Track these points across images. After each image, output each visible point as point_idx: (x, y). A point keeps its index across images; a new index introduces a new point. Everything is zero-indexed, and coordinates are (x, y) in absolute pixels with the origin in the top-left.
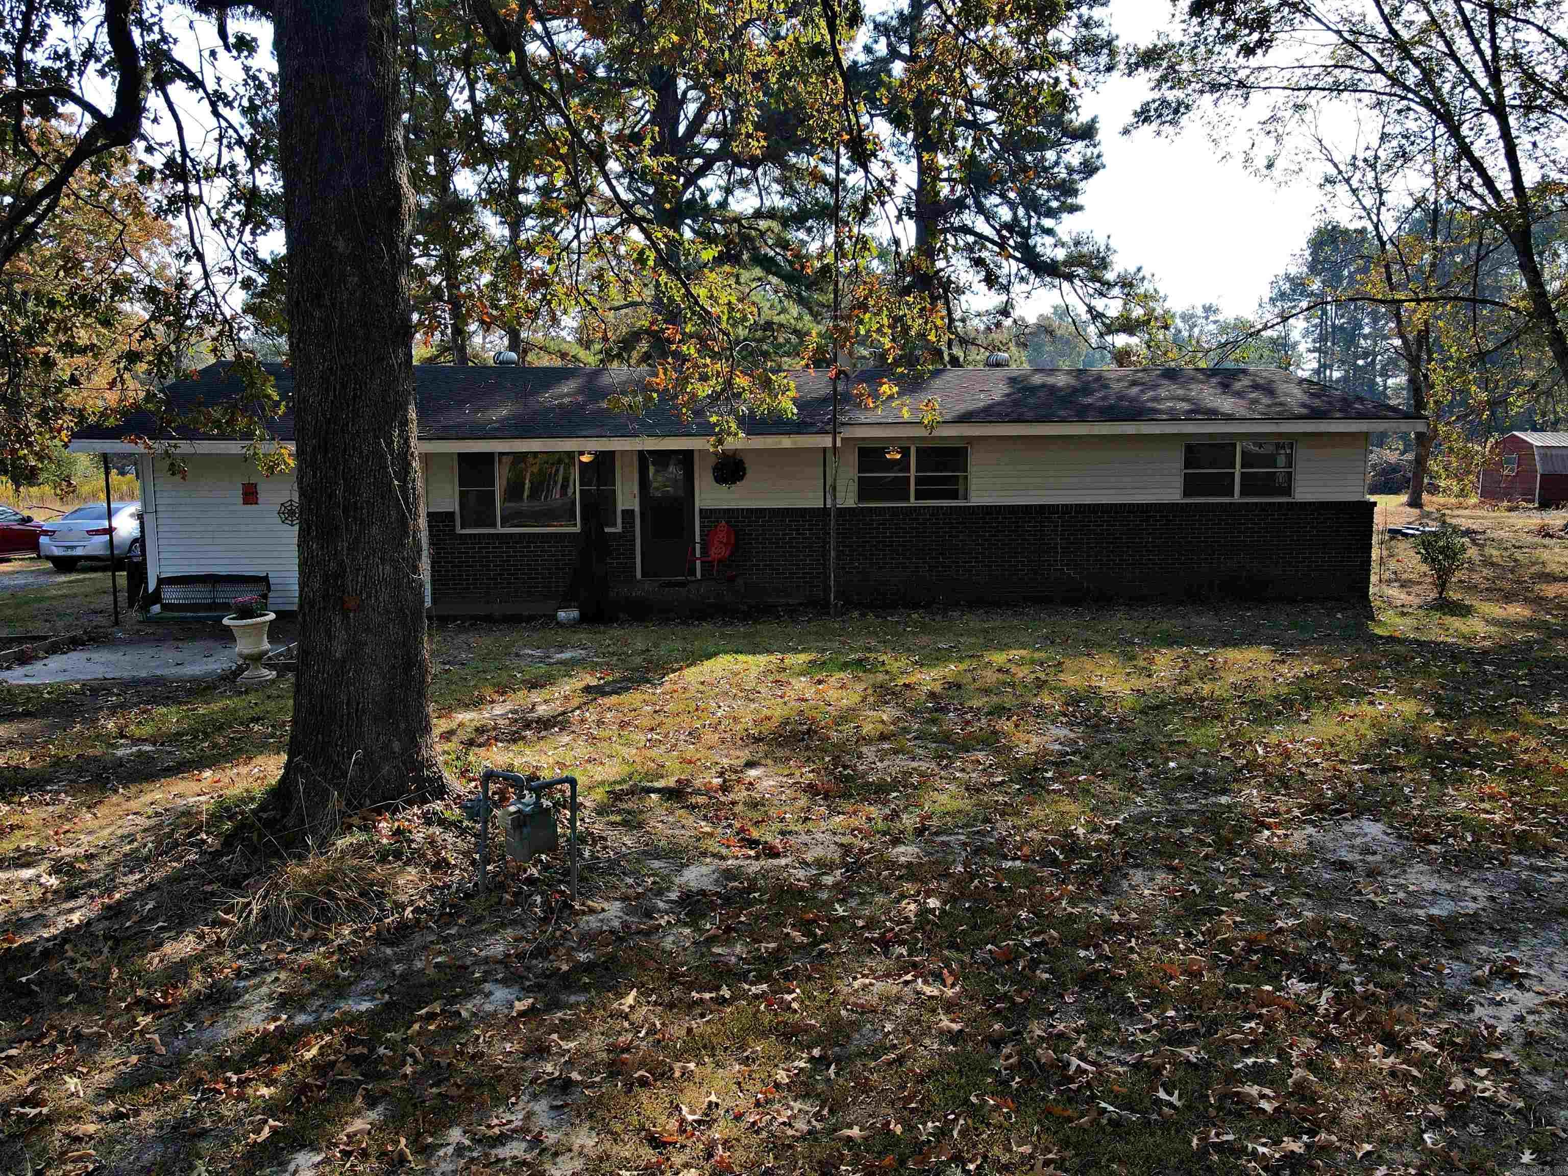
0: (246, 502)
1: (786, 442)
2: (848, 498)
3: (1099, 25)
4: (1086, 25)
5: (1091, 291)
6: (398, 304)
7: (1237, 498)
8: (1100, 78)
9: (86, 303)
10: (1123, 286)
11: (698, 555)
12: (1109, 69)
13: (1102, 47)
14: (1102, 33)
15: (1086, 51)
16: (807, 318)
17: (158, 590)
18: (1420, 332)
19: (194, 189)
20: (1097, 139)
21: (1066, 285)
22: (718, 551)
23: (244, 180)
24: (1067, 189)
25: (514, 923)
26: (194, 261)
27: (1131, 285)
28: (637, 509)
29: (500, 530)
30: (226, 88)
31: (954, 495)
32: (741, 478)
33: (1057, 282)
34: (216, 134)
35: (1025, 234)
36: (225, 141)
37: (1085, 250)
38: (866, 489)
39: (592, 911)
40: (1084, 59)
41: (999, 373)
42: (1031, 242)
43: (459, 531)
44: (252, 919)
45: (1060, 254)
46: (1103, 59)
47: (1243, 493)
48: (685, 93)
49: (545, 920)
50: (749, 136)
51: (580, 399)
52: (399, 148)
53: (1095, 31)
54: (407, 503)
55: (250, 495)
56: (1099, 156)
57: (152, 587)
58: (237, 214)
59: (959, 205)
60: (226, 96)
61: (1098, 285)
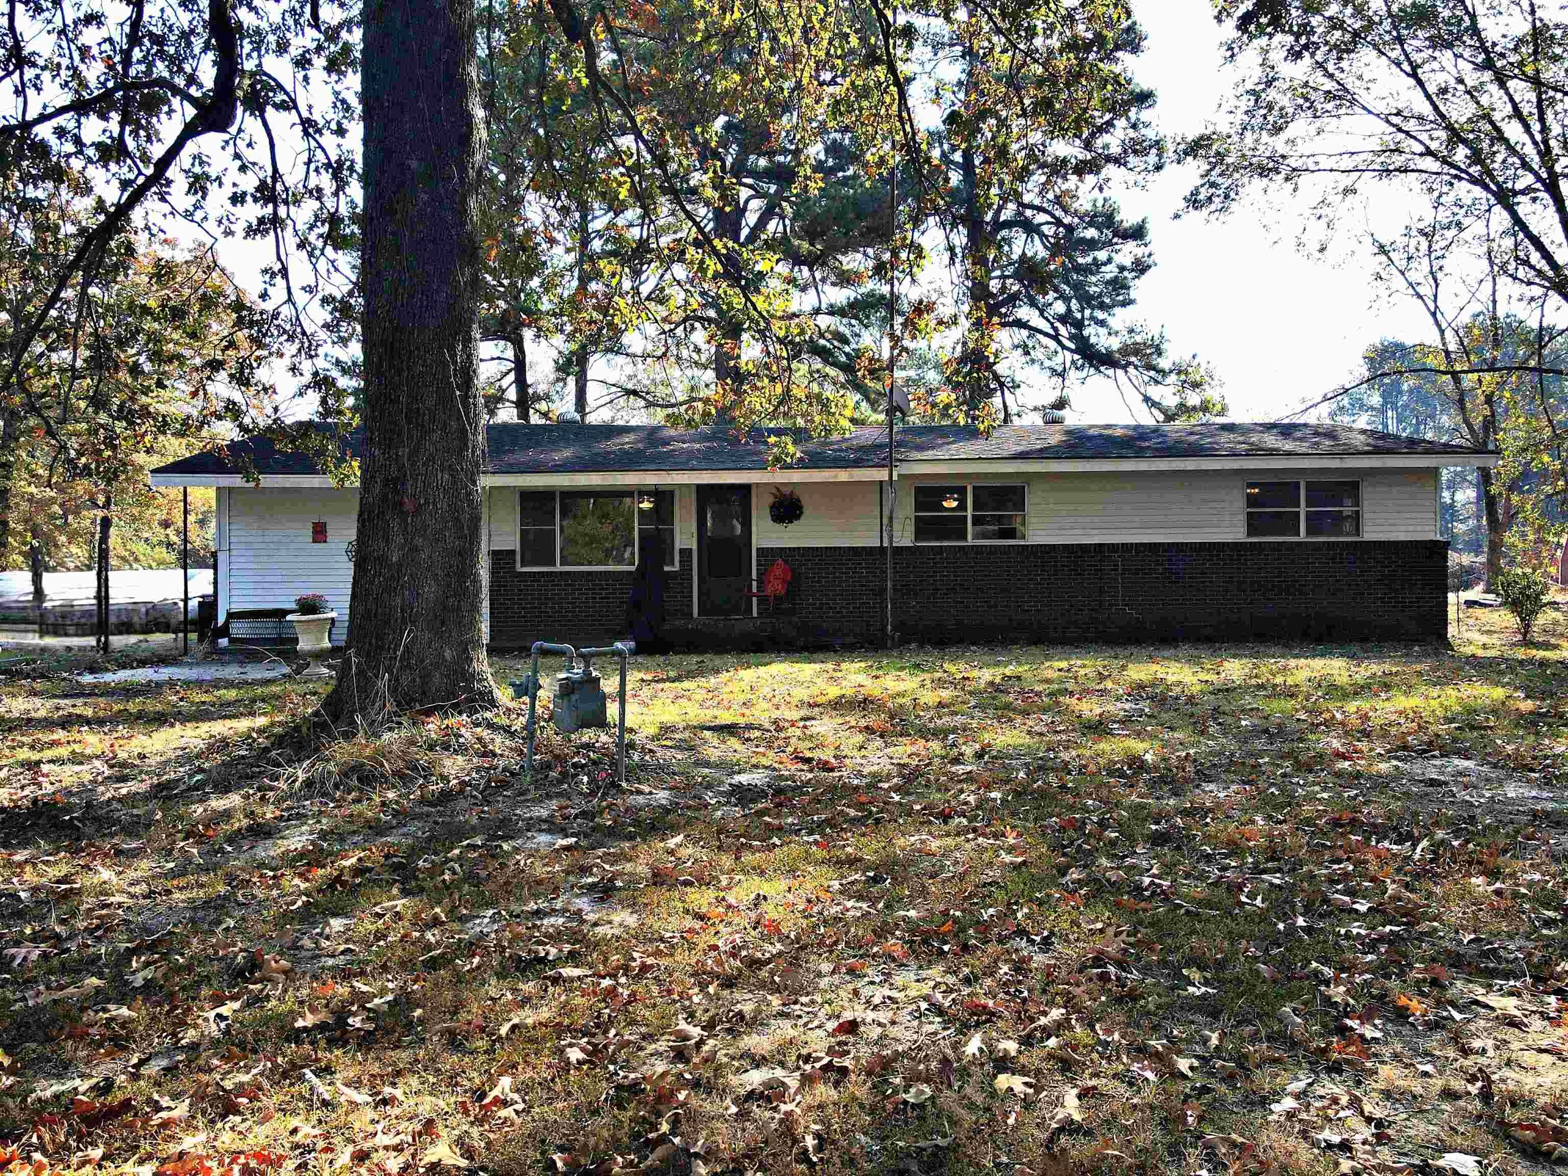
0: (314, 541)
1: (843, 476)
2: (904, 537)
3: (1147, 125)
4: (1134, 126)
5: (1146, 379)
6: (466, 223)
7: (1303, 536)
8: (1150, 177)
9: (177, 314)
10: (1179, 373)
11: (754, 590)
12: (1158, 168)
13: (1151, 147)
14: (1150, 134)
15: (1135, 152)
16: (864, 404)
17: (227, 623)
18: (1485, 417)
19: (282, 211)
20: (1148, 239)
21: (1120, 372)
22: (776, 587)
23: (330, 203)
24: (1118, 285)
25: (559, 795)
26: (279, 277)
27: (1187, 373)
28: (695, 547)
29: (559, 568)
30: (316, 116)
31: (1010, 533)
32: (798, 517)
33: (1110, 372)
34: (305, 157)
35: (1079, 325)
36: (312, 166)
37: (1138, 339)
38: (923, 528)
39: (639, 792)
40: (1132, 160)
41: (1057, 427)
42: (1086, 333)
43: (520, 569)
44: (297, 784)
45: (1115, 344)
46: (1152, 158)
47: (1309, 533)
48: (747, 202)
49: (593, 794)
50: (807, 178)
51: (640, 445)
52: (472, 82)
53: (1143, 131)
54: (467, 415)
55: (320, 533)
56: (1150, 255)
57: (221, 619)
58: (321, 236)
59: (1013, 299)
60: (316, 123)
61: (1152, 373)
